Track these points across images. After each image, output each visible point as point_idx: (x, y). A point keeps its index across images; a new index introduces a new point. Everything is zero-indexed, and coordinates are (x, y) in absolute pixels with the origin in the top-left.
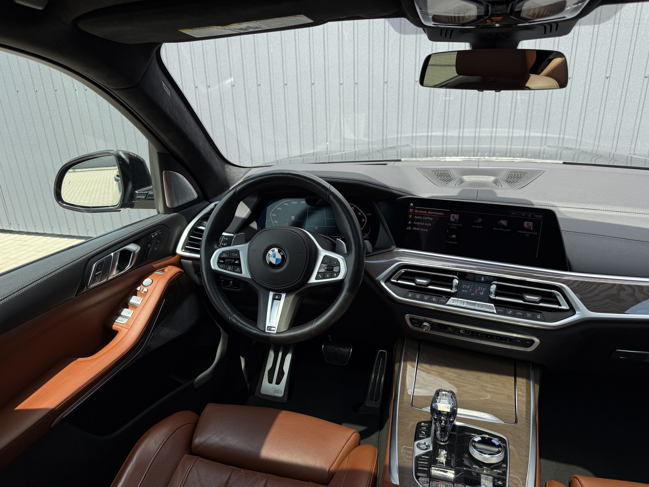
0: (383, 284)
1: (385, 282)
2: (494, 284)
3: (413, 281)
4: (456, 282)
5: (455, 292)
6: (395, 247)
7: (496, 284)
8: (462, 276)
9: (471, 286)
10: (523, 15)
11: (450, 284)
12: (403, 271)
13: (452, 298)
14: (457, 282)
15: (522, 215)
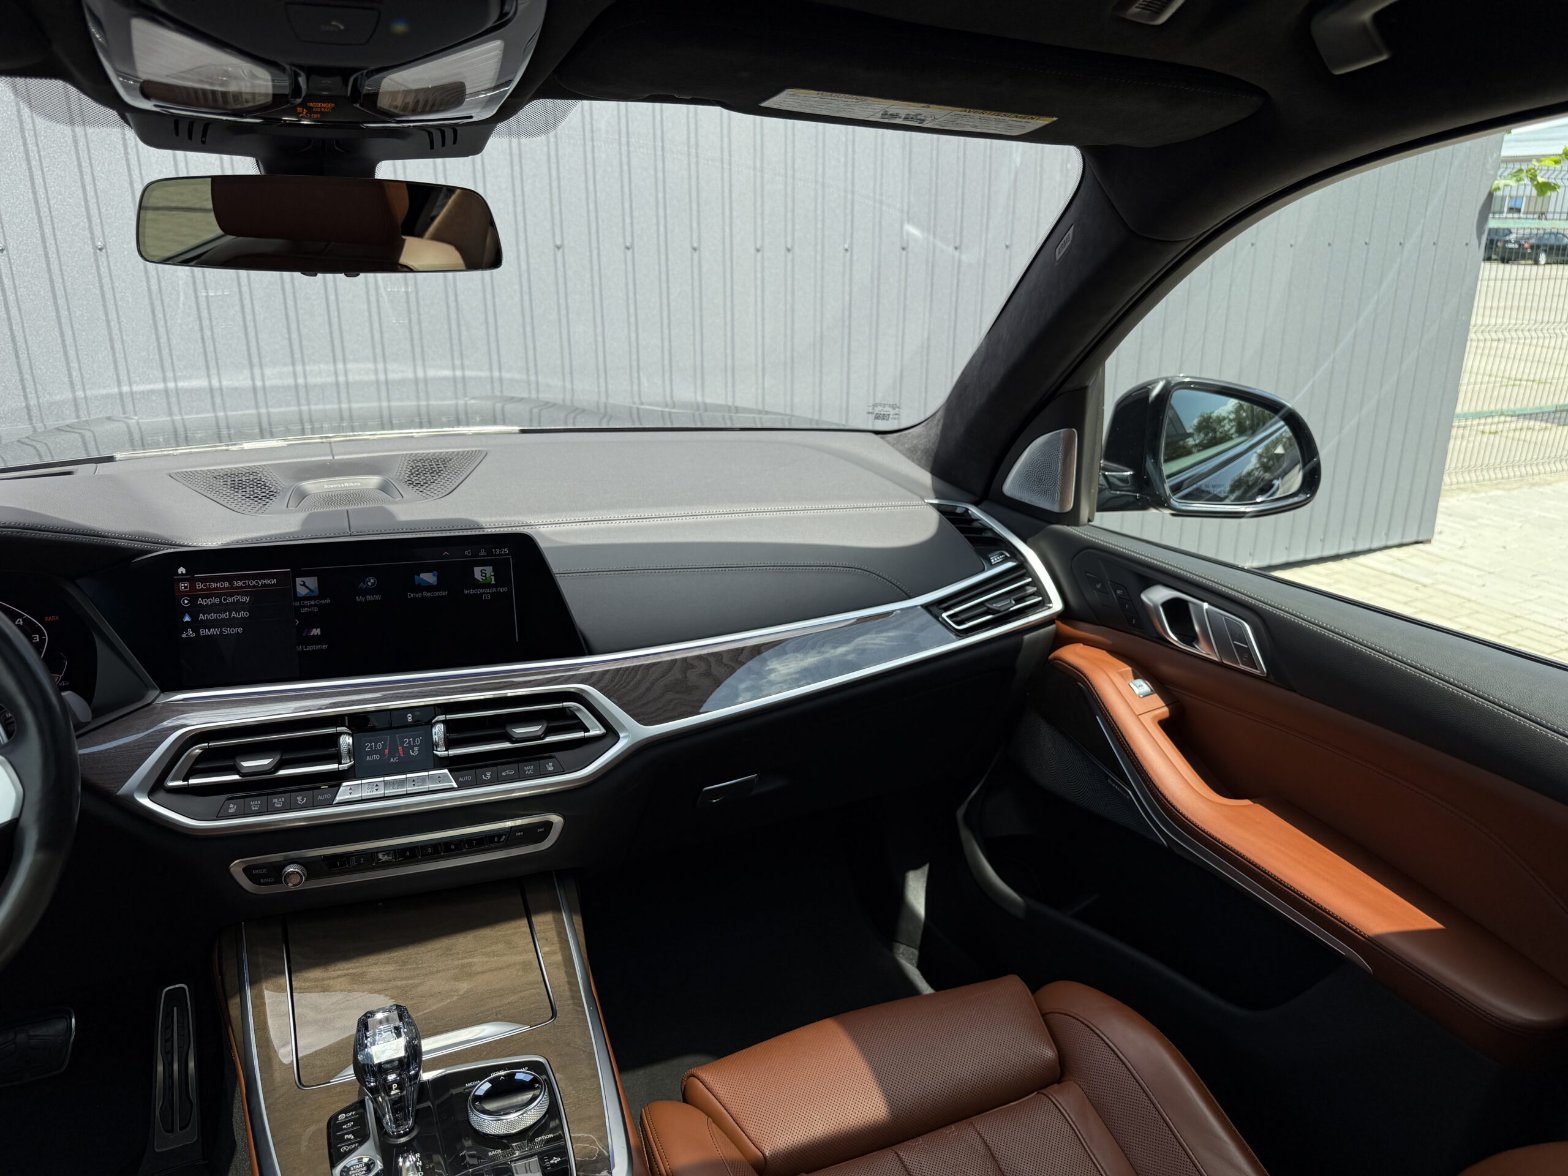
0: (145, 801)
1: (151, 795)
2: (438, 722)
3: (234, 769)
4: (346, 741)
5: (350, 768)
6: (157, 692)
7: (444, 722)
8: (358, 723)
9: (386, 743)
10: (383, 103)
11: (332, 751)
12: (197, 750)
13: (345, 784)
14: (349, 740)
15: (466, 553)
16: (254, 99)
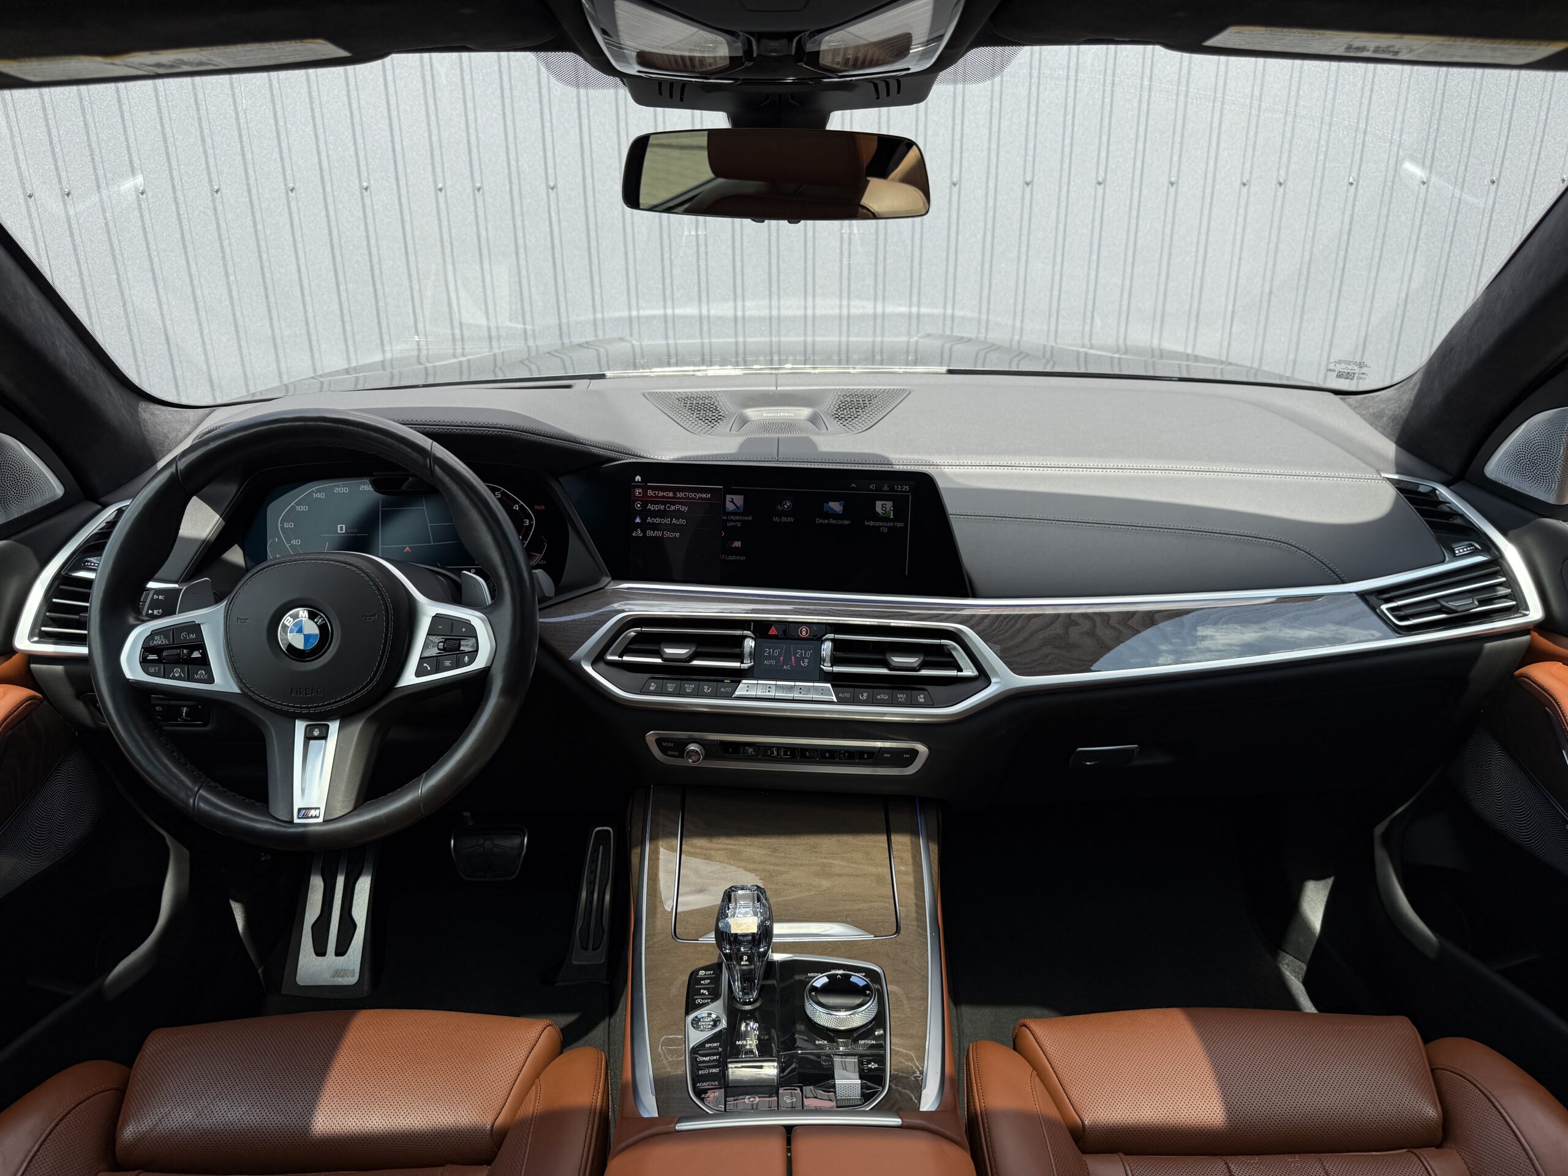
0: (589, 669)
1: (593, 664)
2: (827, 639)
3: (658, 653)
4: (749, 644)
5: (750, 668)
6: (609, 579)
7: (833, 640)
8: (761, 628)
9: (782, 650)
10: (826, 60)
11: (737, 650)
12: (632, 633)
13: (744, 681)
14: (752, 643)
15: (871, 487)
16: (715, 61)
